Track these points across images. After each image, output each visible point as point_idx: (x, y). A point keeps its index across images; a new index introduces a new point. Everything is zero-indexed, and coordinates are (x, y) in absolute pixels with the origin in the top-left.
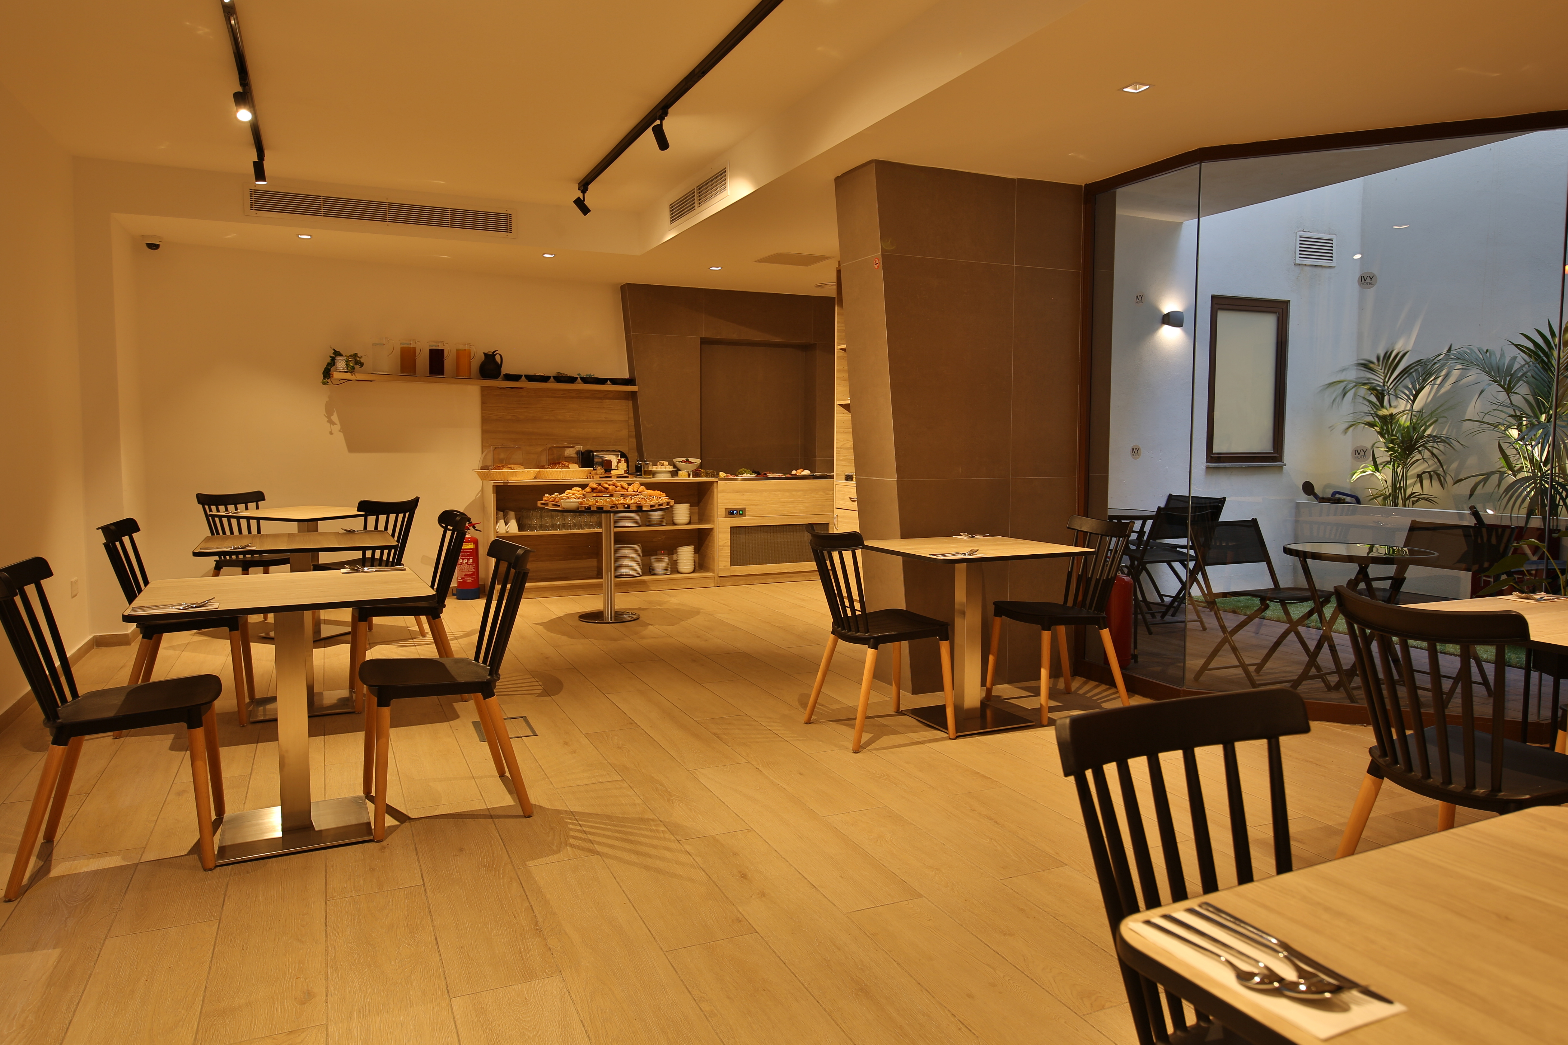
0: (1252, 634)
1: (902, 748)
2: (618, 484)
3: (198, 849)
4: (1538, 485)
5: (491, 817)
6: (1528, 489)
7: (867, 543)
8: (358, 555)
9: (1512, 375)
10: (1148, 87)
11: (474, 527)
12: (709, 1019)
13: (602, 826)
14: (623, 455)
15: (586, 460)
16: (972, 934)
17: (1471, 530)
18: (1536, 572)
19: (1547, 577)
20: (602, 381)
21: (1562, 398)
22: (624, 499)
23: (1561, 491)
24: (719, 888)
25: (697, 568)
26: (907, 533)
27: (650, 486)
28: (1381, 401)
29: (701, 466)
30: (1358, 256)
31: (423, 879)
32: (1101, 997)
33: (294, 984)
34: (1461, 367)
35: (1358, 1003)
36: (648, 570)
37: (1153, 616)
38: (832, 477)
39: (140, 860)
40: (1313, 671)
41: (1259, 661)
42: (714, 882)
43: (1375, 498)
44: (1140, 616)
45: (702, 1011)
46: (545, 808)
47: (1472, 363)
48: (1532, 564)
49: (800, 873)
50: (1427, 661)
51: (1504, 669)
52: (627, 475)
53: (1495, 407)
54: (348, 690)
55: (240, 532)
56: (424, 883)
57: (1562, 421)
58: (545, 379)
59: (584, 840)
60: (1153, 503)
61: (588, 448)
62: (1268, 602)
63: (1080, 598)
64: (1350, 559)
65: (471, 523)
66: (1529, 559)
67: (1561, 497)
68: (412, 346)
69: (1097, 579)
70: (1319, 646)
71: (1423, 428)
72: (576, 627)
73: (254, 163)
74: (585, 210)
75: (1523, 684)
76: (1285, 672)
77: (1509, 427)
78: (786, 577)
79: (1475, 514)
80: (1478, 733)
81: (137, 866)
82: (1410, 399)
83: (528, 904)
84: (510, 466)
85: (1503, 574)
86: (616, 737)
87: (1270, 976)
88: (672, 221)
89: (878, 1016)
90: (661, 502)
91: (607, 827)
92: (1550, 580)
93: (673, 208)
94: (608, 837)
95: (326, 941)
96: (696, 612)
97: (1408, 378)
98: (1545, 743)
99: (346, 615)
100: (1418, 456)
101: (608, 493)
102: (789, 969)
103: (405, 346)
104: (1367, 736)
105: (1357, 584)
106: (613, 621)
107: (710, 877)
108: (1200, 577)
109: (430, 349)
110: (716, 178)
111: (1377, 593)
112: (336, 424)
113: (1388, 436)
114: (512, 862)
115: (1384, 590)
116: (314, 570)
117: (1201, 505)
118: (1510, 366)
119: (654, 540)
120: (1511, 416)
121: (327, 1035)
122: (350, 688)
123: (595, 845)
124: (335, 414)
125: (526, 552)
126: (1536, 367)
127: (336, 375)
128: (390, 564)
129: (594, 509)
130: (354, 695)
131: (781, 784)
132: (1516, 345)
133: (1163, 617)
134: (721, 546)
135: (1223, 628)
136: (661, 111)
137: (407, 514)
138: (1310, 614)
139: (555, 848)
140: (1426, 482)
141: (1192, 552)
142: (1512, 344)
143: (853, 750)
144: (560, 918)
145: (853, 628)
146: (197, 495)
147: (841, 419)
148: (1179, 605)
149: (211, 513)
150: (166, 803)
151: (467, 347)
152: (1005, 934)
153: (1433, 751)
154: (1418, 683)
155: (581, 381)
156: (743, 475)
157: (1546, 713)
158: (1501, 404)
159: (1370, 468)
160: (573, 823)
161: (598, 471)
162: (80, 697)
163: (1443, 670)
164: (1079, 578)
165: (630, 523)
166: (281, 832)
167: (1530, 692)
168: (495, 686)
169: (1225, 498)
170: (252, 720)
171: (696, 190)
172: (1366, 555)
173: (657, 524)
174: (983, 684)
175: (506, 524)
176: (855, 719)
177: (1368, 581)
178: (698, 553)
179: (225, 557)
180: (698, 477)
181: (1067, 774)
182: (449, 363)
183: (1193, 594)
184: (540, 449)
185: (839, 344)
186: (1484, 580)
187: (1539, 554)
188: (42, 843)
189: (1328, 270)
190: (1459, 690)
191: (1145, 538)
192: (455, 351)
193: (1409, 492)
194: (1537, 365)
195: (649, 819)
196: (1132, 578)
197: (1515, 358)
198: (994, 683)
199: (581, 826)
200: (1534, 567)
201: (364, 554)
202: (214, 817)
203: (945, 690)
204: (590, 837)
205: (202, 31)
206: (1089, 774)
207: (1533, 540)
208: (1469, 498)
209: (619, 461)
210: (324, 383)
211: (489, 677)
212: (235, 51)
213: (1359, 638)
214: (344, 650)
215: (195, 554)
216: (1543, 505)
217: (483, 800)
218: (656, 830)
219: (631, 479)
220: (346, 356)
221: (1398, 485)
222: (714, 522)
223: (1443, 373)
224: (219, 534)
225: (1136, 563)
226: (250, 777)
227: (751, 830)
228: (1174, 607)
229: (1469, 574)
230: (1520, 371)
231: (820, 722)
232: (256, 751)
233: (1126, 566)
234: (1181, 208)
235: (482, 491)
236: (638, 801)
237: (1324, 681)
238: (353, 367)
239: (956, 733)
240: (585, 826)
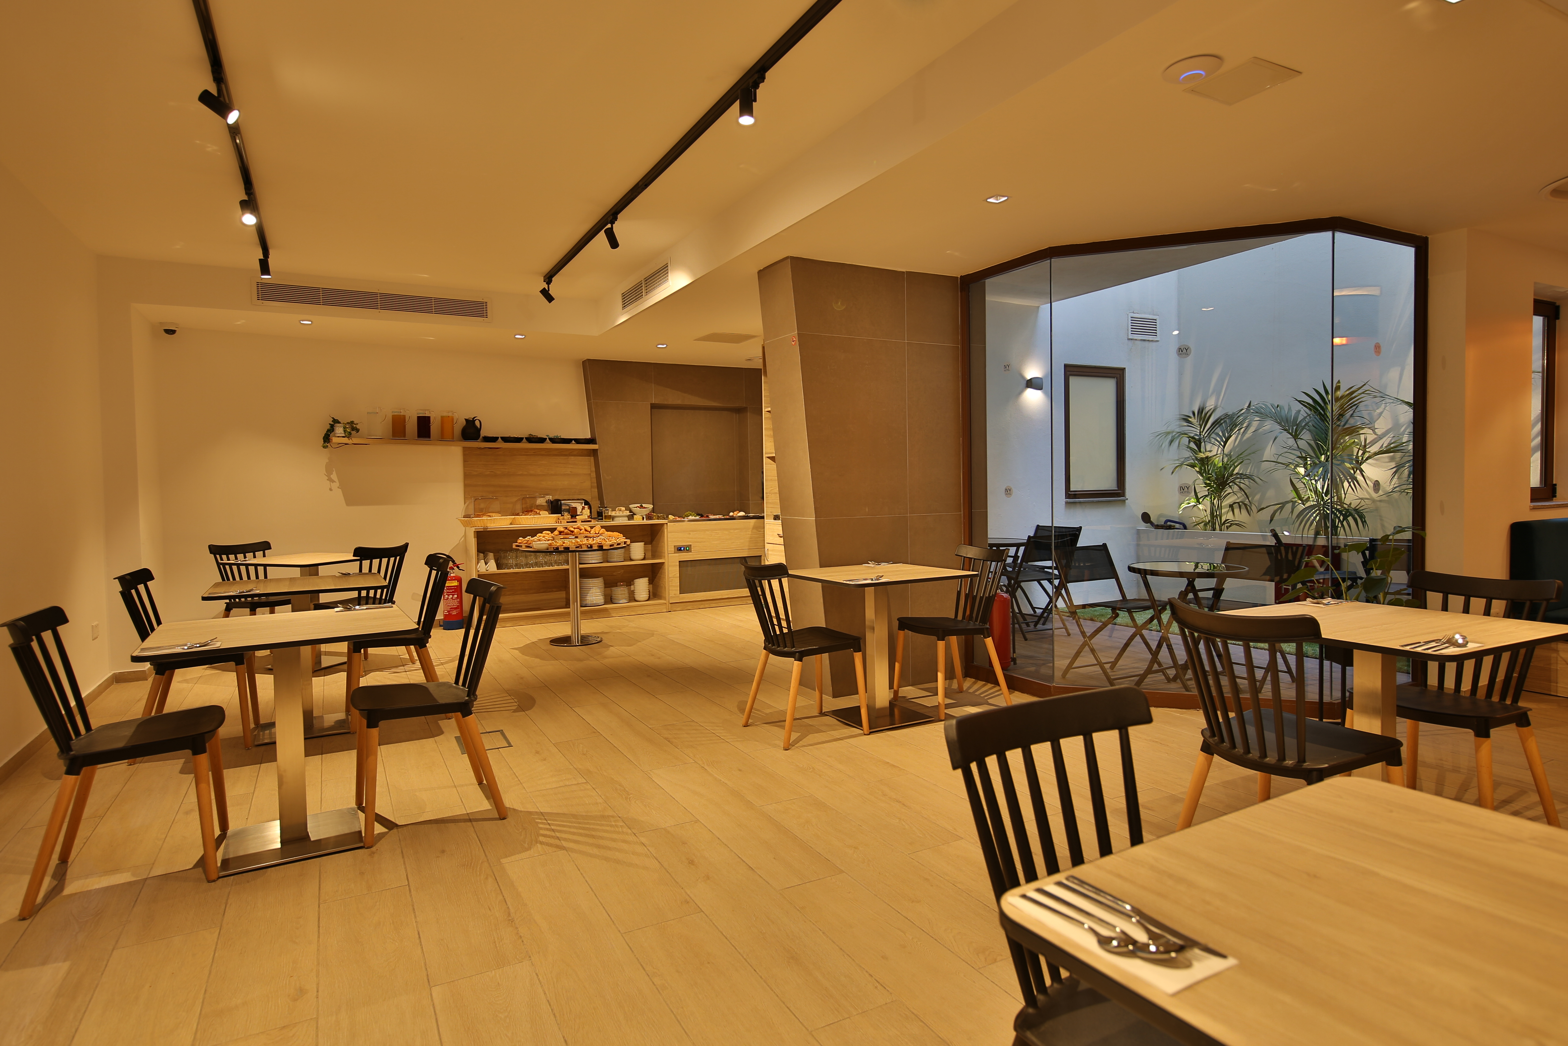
0: (1107, 638)
1: (824, 744)
2: (582, 528)
3: (202, 863)
4: (1322, 512)
5: (470, 820)
6: (1314, 515)
7: (790, 572)
8: (355, 594)
9: (1297, 425)
10: (1006, 198)
11: (458, 567)
12: (661, 992)
13: (568, 824)
14: (587, 503)
15: (555, 507)
16: (885, 902)
17: (1272, 548)
18: (1323, 581)
19: (1332, 585)
20: (568, 441)
21: (1336, 443)
22: (587, 540)
23: (1339, 515)
24: (670, 874)
25: (651, 597)
26: (824, 564)
27: (609, 529)
28: (1199, 447)
29: (653, 510)
30: (1176, 332)
31: (408, 880)
32: (993, 951)
33: (288, 983)
34: (1258, 419)
35: (1199, 959)
36: (609, 599)
37: (1028, 625)
38: (763, 518)
39: (148, 875)
40: (1156, 667)
41: (1113, 660)
42: (665, 869)
43: (1198, 524)
44: (1017, 626)
45: (655, 985)
46: (518, 810)
47: (1267, 415)
48: (1320, 575)
49: (739, 857)
50: (1243, 654)
51: (1303, 659)
52: (590, 519)
53: (1286, 450)
54: (345, 713)
55: (249, 578)
56: (409, 883)
57: (1337, 460)
58: (518, 440)
59: (552, 837)
60: (1024, 532)
61: (557, 497)
62: (1117, 611)
63: (968, 613)
64: (1181, 575)
65: (456, 563)
66: (1318, 571)
67: (1339, 520)
68: (402, 414)
69: (981, 596)
70: (1159, 646)
71: (1232, 468)
72: (547, 650)
73: (260, 260)
74: (550, 299)
75: (1318, 671)
76: (1134, 668)
77: (1297, 466)
78: (727, 602)
79: (1275, 536)
80: (1285, 715)
81: (146, 881)
82: (1221, 445)
83: (502, 897)
84: (489, 514)
85: (1299, 583)
86: (581, 745)
87: (1126, 939)
88: (624, 307)
89: (807, 980)
90: (619, 542)
91: (572, 824)
92: (1334, 588)
93: (624, 296)
94: (574, 834)
95: (318, 941)
96: (652, 634)
97: (1219, 428)
98: (1337, 719)
99: (343, 647)
100: (1229, 490)
101: (573, 535)
102: (731, 943)
103: (395, 414)
104: (1197, 720)
105: (1187, 595)
106: (580, 644)
107: (662, 865)
108: (1063, 592)
109: (418, 417)
110: (660, 271)
111: (1203, 602)
112: (335, 482)
113: (1206, 475)
114: (488, 860)
115: (1208, 599)
116: (315, 609)
117: (1062, 533)
118: (1296, 418)
119: (614, 574)
120: (1298, 457)
121: (317, 1028)
122: (346, 711)
123: (562, 842)
124: (334, 473)
125: (499, 588)
126: (1315, 418)
127: (335, 440)
128: (383, 601)
129: (561, 549)
130: (350, 717)
131: (723, 780)
132: (1299, 401)
133: (1035, 626)
134: (671, 577)
135: (1083, 633)
136: (611, 217)
137: (398, 558)
138: (1151, 619)
139: (526, 845)
140: (1237, 511)
141: (1056, 572)
142: (1297, 400)
143: (784, 748)
144: (530, 908)
145: (781, 644)
146: (210, 546)
147: (770, 468)
148: (1048, 616)
149: (222, 562)
150: (175, 822)
151: (450, 414)
152: (913, 902)
153: (1251, 730)
154: (1237, 673)
155: (549, 442)
156: (689, 517)
157: (1337, 694)
158: (1290, 448)
159: (1192, 500)
160: (543, 823)
161: (565, 517)
162: (93, 730)
163: (1256, 662)
164: (967, 596)
165: (593, 560)
166: (280, 844)
167: (1324, 678)
168: (473, 705)
169: (1081, 527)
170: (256, 743)
171: (643, 281)
172: (1193, 571)
173: (617, 560)
174: (891, 686)
175: (486, 564)
176: (785, 721)
177: (1195, 592)
178: (652, 584)
179: (235, 600)
180: (650, 520)
181: (955, 768)
182: (434, 428)
183: (1058, 606)
184: (515, 499)
185: (766, 407)
186: (1284, 588)
187: (1325, 566)
188: (57, 864)
189: (1154, 344)
190: (1269, 678)
191: (1019, 562)
192: (440, 417)
193: (1223, 519)
194: (1316, 416)
195: (609, 816)
196: (1009, 595)
197: (1299, 411)
198: (900, 686)
199: (550, 825)
200: (1322, 577)
201: (360, 594)
202: (217, 832)
203: (859, 693)
204: (558, 834)
205: (211, 148)
206: (974, 766)
207: (1320, 555)
208: (1270, 523)
209: (583, 508)
210: (324, 447)
211: (467, 698)
212: (241, 165)
213: (1189, 638)
214: (341, 678)
215: (204, 599)
216: (1326, 527)
217: (463, 806)
218: (616, 825)
219: (593, 523)
220: (343, 423)
221: (1215, 514)
222: (665, 557)
223: (1245, 425)
224: (230, 580)
225: (1013, 581)
226: (253, 795)
227: (697, 821)
228: (1044, 617)
229: (1272, 585)
230: (1303, 422)
231: (756, 725)
232: (259, 771)
233: (1004, 585)
234: (1037, 294)
235: (465, 536)
236: (600, 800)
237: (1164, 674)
238: (350, 432)
239: (870, 729)
240: (553, 825)
